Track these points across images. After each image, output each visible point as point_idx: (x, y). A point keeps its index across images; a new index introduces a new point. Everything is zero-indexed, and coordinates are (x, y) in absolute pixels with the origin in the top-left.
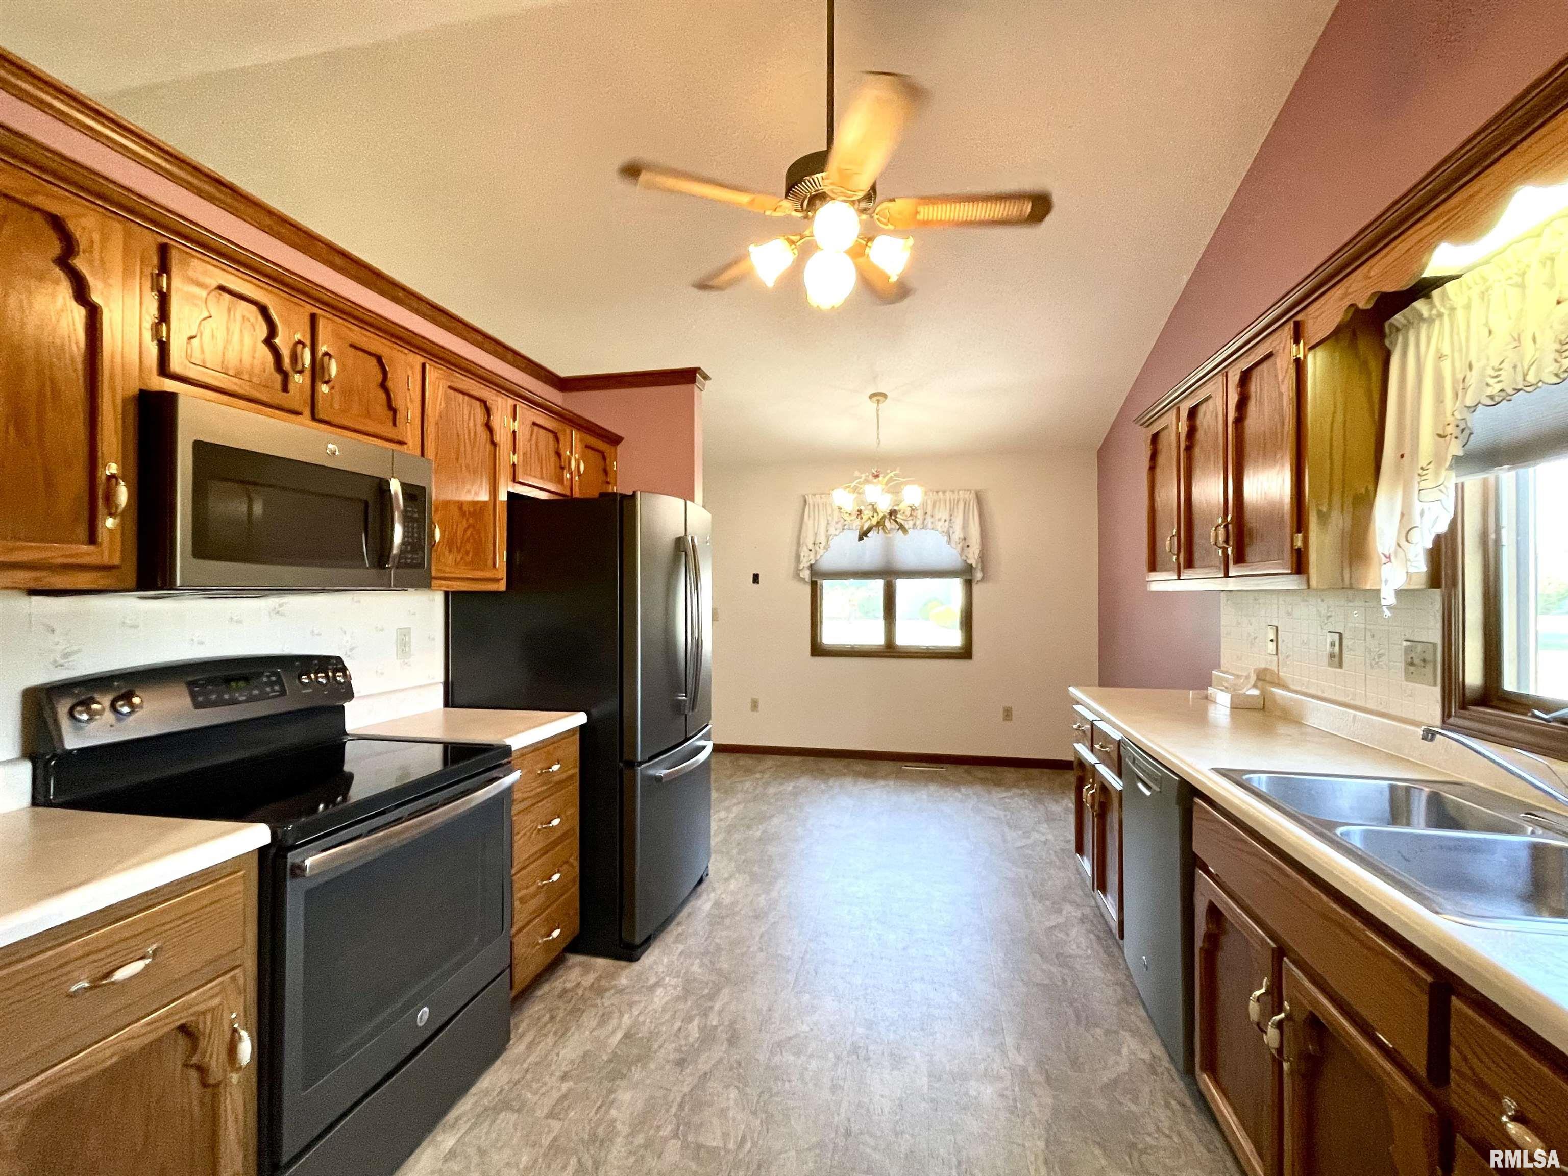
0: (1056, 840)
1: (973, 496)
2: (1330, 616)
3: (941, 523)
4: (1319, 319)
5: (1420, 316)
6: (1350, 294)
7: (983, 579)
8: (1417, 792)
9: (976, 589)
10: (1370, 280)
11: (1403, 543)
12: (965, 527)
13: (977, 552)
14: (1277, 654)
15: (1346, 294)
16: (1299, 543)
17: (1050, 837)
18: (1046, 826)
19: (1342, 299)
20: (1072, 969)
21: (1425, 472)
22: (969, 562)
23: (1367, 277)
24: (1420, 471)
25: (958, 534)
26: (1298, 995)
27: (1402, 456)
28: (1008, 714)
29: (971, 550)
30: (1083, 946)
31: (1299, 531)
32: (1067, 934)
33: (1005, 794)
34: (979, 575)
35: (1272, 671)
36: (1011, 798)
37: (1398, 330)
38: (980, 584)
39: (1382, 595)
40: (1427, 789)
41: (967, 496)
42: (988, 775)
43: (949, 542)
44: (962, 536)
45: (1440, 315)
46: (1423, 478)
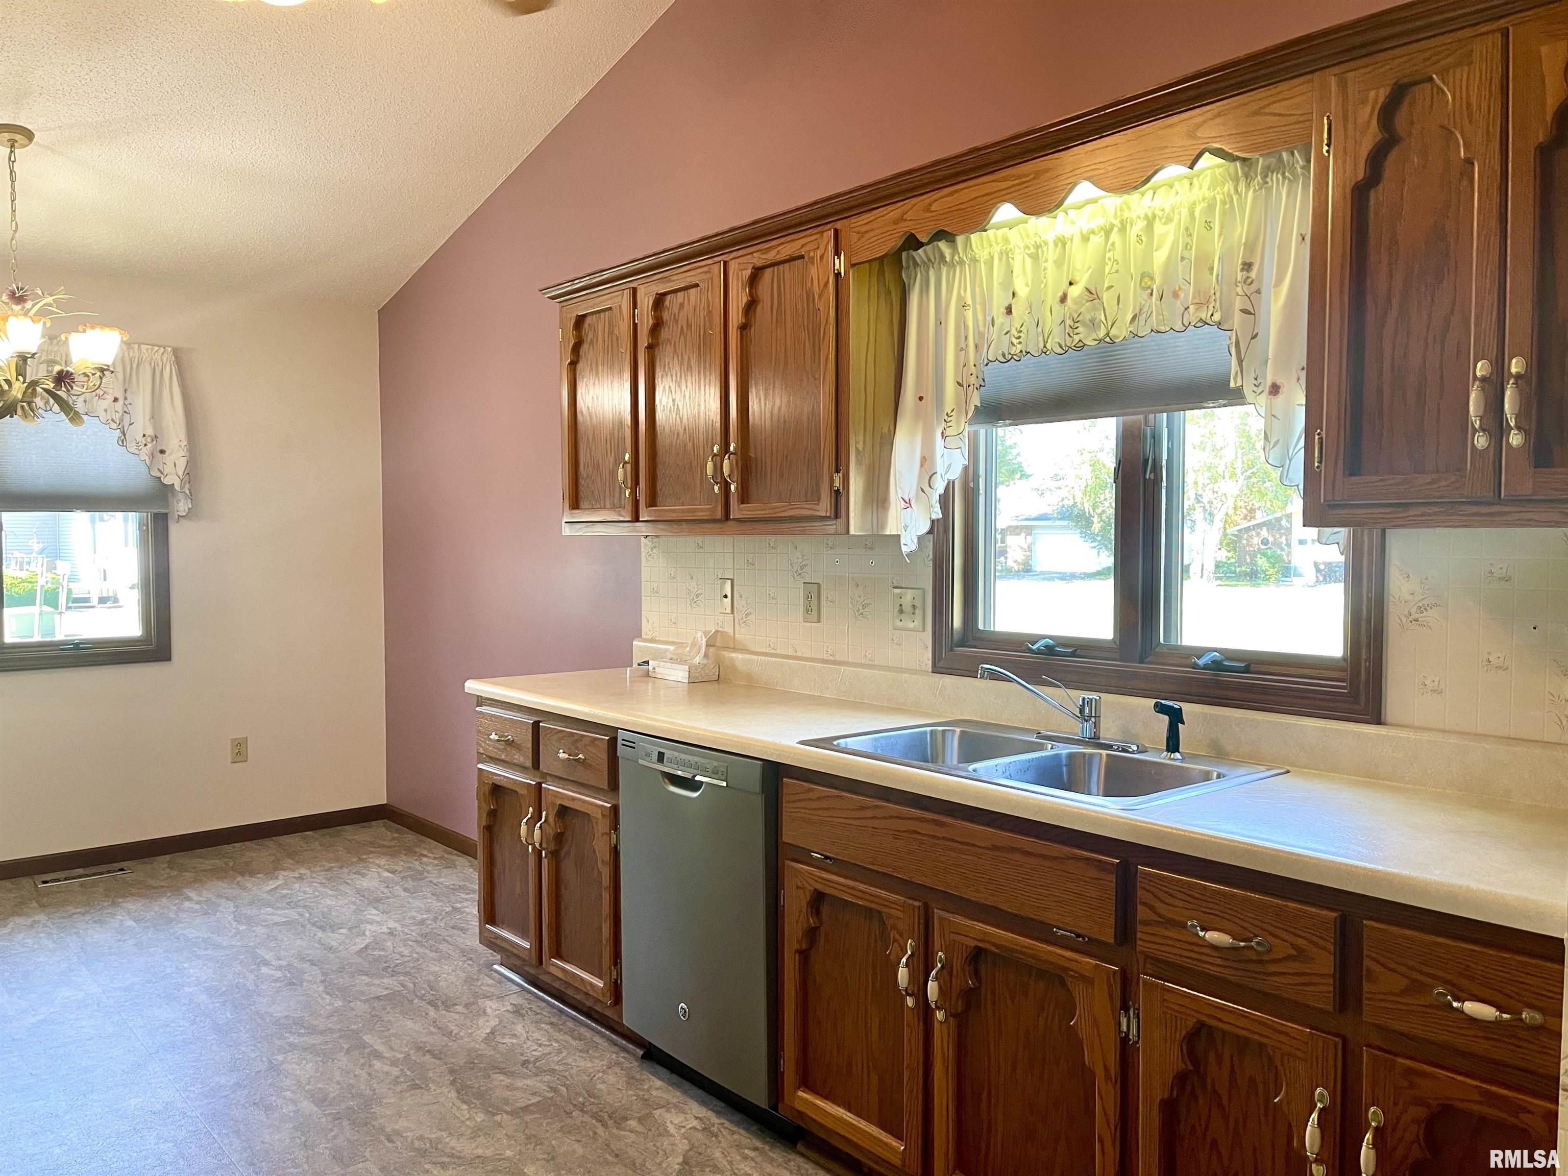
0: (403, 926)
1: (169, 358)
2: (806, 565)
3: (107, 402)
4: (867, 236)
5: (942, 257)
6: (905, 220)
7: (190, 515)
8: (950, 733)
9: (176, 532)
10: (930, 215)
11: (926, 488)
12: (155, 416)
13: (182, 463)
14: (732, 613)
15: (902, 219)
16: (837, 484)
17: (392, 924)
18: (374, 912)
19: (896, 222)
20: (552, 1071)
21: (950, 419)
22: (167, 481)
23: (928, 209)
24: (946, 418)
25: (141, 425)
26: (957, 938)
27: (921, 398)
28: (240, 751)
29: (169, 459)
30: (544, 1040)
31: (838, 471)
32: (514, 1036)
33: (272, 884)
34: (182, 506)
35: (723, 634)
36: (286, 885)
37: (916, 264)
38: (185, 523)
39: (903, 541)
40: (958, 730)
41: (157, 356)
42: (219, 863)
43: (122, 441)
44: (150, 432)
45: (961, 263)
46: (949, 424)
